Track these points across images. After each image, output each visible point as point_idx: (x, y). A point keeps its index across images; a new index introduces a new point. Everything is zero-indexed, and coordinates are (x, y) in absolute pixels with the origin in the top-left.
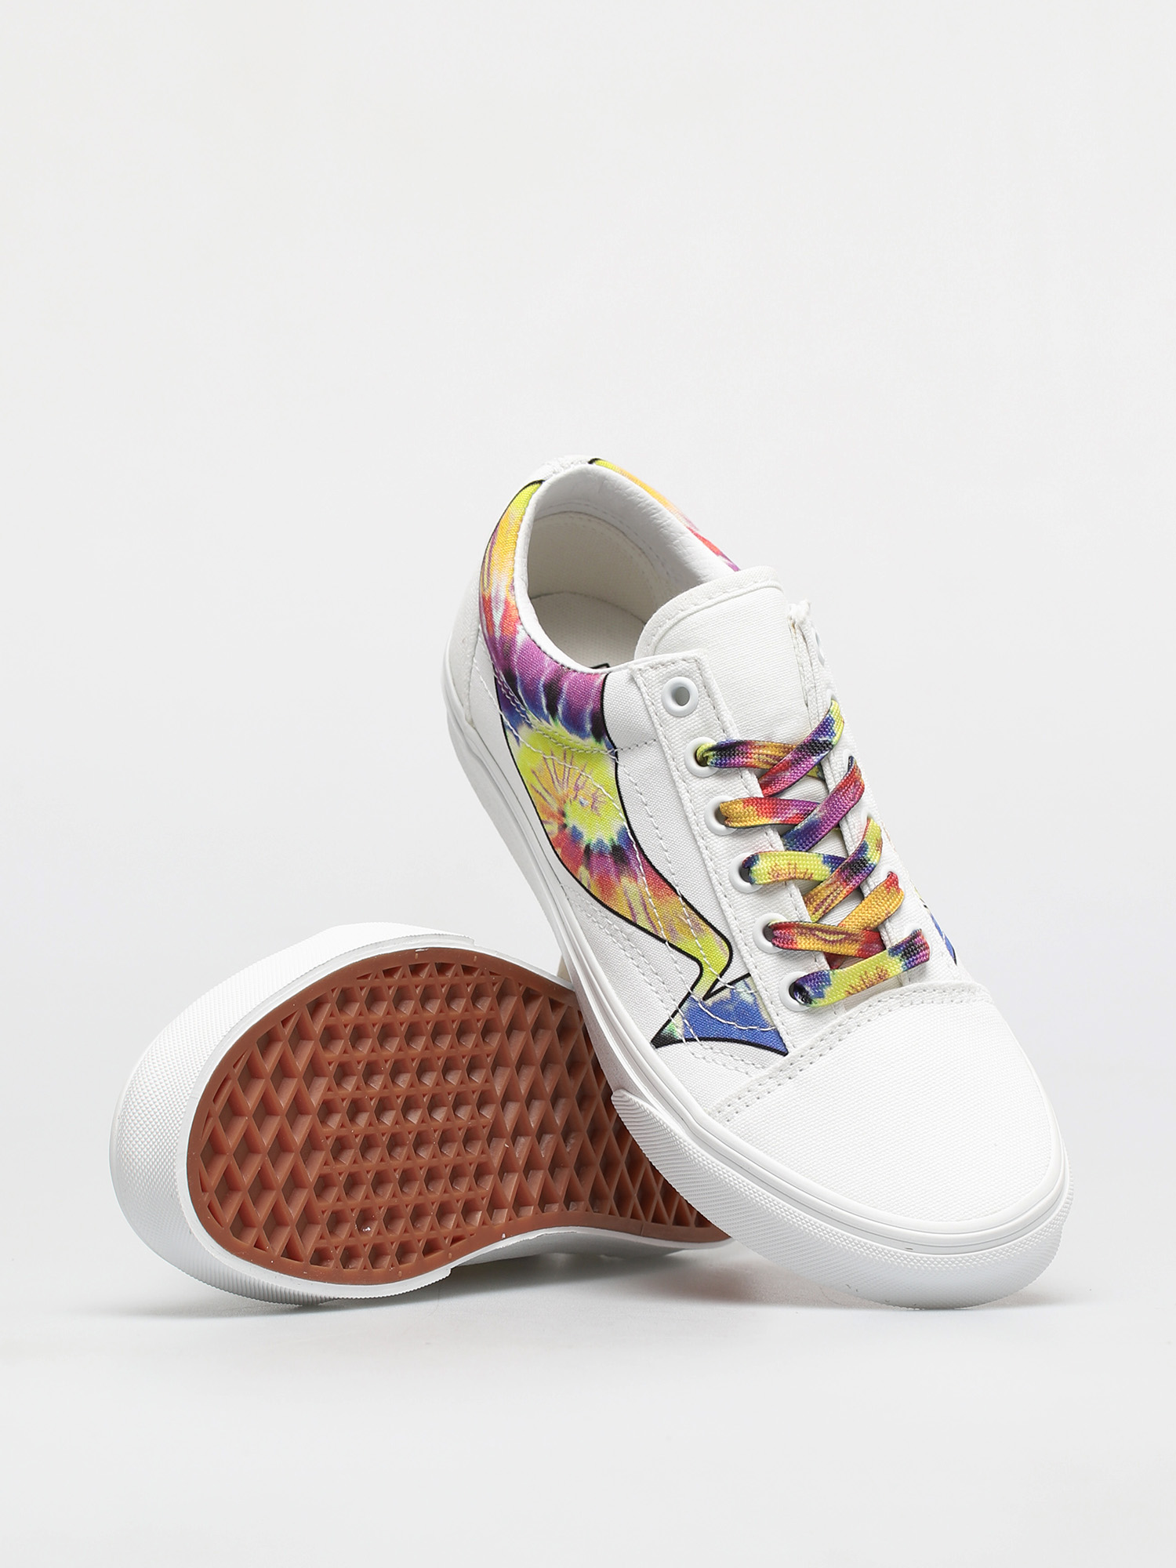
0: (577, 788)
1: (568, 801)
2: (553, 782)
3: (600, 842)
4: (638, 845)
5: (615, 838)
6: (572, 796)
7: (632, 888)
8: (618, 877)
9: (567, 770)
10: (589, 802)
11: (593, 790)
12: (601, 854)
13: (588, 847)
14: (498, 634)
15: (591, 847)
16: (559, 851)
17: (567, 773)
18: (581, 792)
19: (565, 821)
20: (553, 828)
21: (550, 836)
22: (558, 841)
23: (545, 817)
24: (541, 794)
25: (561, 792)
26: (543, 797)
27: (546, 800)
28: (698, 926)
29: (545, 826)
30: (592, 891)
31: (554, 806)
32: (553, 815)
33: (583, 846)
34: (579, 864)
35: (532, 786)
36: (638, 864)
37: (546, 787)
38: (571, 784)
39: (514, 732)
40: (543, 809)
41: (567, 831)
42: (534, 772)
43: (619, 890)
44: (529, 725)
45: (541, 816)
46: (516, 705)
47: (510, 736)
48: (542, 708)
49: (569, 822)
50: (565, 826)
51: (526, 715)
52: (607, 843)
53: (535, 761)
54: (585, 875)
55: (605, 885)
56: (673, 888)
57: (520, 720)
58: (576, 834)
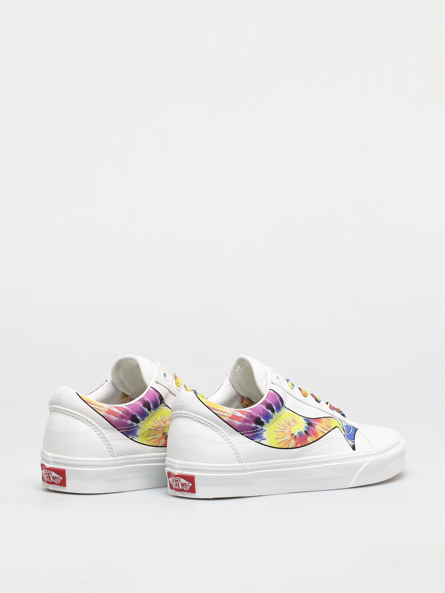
0: (289, 424)
1: (291, 430)
2: (283, 432)
3: (305, 427)
4: (308, 418)
5: (305, 422)
6: (290, 427)
7: (318, 427)
8: (315, 428)
9: (282, 425)
10: (294, 423)
11: (291, 419)
12: (308, 428)
13: (305, 432)
14: (244, 417)
15: (306, 430)
16: (299, 445)
17: (283, 425)
18: (291, 424)
19: (294, 436)
20: (293, 443)
21: (293, 447)
22: (297, 444)
23: (288, 445)
24: (282, 441)
25: (287, 431)
26: (284, 441)
27: (285, 440)
28: (329, 419)
29: (289, 447)
30: (314, 441)
31: (289, 437)
32: (290, 440)
33: (304, 433)
34: (307, 438)
35: (278, 444)
36: (313, 422)
37: (283, 437)
38: (287, 425)
39: (262, 439)
40: (286, 444)
41: (297, 437)
42: (276, 439)
43: (318, 431)
44: (265, 431)
45: (286, 447)
46: (258, 431)
47: (262, 442)
48: (271, 414)
49: (296, 434)
50: (296, 437)
51: (262, 429)
52: (306, 425)
53: (274, 435)
54: (310, 439)
55: (315, 434)
56: (320, 418)
57: (261, 434)
58: (300, 434)
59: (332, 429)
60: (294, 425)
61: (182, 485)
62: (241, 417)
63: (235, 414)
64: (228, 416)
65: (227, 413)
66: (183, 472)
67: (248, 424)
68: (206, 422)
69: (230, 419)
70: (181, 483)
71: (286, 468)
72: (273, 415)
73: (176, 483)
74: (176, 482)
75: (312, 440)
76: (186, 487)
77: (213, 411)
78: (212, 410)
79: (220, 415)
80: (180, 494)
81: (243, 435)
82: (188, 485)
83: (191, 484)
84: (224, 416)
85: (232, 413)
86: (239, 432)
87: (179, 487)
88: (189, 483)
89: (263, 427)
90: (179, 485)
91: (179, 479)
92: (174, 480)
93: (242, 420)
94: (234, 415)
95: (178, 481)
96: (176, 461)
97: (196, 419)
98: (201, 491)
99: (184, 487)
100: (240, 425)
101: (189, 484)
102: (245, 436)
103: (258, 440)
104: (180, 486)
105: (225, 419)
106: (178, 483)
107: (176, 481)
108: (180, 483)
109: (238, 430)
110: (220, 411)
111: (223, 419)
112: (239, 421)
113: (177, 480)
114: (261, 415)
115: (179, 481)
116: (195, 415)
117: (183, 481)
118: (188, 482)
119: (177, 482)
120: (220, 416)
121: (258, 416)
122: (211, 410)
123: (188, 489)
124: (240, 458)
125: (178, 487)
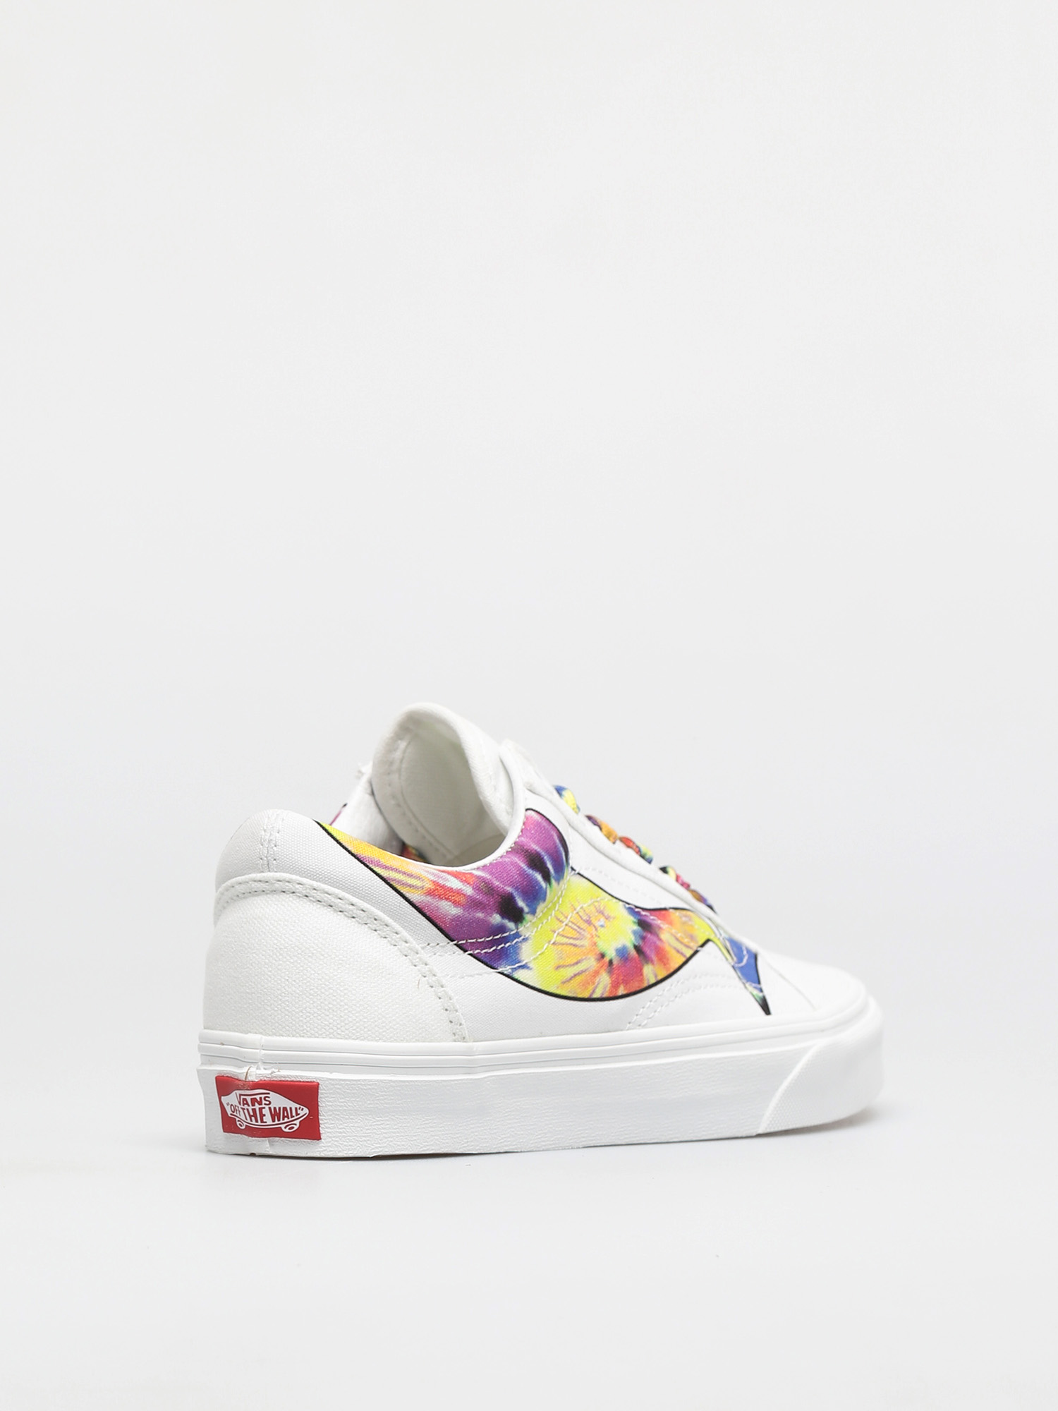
0: (589, 922)
1: (596, 939)
2: (575, 945)
3: (634, 933)
4: (637, 907)
5: (633, 920)
6: (594, 932)
7: (668, 935)
8: (661, 940)
9: (570, 924)
10: (603, 920)
11: (592, 908)
12: (643, 938)
13: (637, 948)
14: (469, 891)
15: (637, 944)
16: (621, 991)
17: (573, 926)
18: (593, 921)
19: (607, 959)
20: (604, 983)
21: (604, 996)
22: (615, 985)
23: (591, 988)
24: (575, 975)
25: (586, 943)
26: (578, 974)
27: (583, 972)
28: (686, 916)
29: (595, 996)
30: (660, 977)
31: (591, 963)
32: (596, 973)
33: (633, 952)
34: (641, 969)
35: (564, 983)
36: (651, 918)
37: (575, 961)
38: (584, 925)
39: (519, 967)
40: (585, 984)
41: (615, 962)
42: (558, 967)
43: (667, 948)
44: (525, 940)
45: (586, 995)
46: (505, 940)
47: (520, 975)
48: (541, 887)
49: (611, 954)
50: (611, 962)
51: (517, 935)
52: (636, 927)
53: (551, 956)
54: (650, 972)
55: (662, 957)
56: (665, 909)
57: (516, 949)
58: (622, 952)
59: (702, 946)
60: (602, 926)
61: (275, 1114)
62: (459, 892)
63: (441, 882)
64: (422, 888)
65: (418, 878)
66: (279, 1073)
67: (480, 915)
68: (351, 907)
69: (429, 899)
70: (270, 1108)
71: (584, 1064)
72: (546, 888)
73: (254, 1110)
74: (253, 1105)
75: (656, 976)
76: (286, 1120)
77: (376, 869)
78: (371, 866)
79: (399, 882)
80: (264, 1145)
81: (465, 951)
82: (294, 1114)
83: (306, 1111)
84: (410, 886)
85: (432, 878)
86: (452, 941)
87: (262, 1121)
88: (298, 1106)
89: (521, 929)
90: (262, 1115)
91: (263, 1096)
92: (249, 1099)
93: (462, 900)
94: (439, 885)
95: (260, 1103)
96: (251, 1037)
97: (319, 896)
98: (341, 1133)
99: (281, 1121)
100: (456, 919)
101: (299, 1111)
102: (469, 954)
103: (507, 969)
104: (268, 1119)
105: (415, 897)
106: (261, 1109)
107: (254, 1101)
108: (267, 1107)
109: (451, 933)
110: (396, 870)
111: (407, 895)
112: (456, 903)
113: (258, 1097)
114: (517, 889)
115: (264, 1102)
116: (315, 884)
117: (278, 1101)
118: (294, 1105)
119: (257, 1106)
120: (399, 887)
121: (509, 889)
122: (367, 866)
123: (296, 1127)
124: (461, 1024)
125: (259, 1123)
